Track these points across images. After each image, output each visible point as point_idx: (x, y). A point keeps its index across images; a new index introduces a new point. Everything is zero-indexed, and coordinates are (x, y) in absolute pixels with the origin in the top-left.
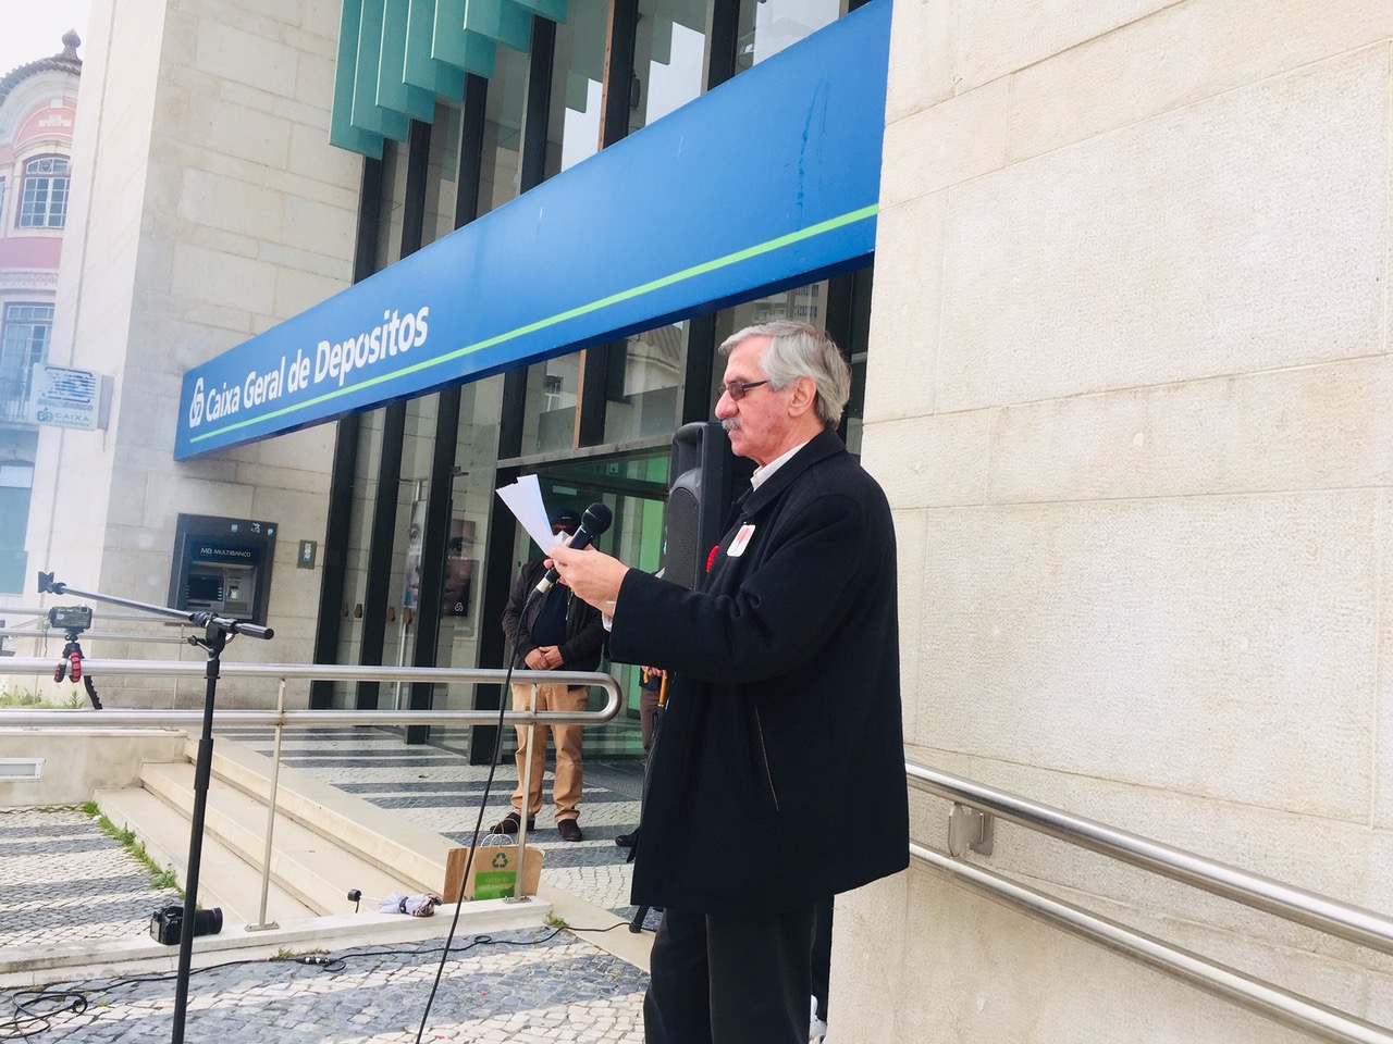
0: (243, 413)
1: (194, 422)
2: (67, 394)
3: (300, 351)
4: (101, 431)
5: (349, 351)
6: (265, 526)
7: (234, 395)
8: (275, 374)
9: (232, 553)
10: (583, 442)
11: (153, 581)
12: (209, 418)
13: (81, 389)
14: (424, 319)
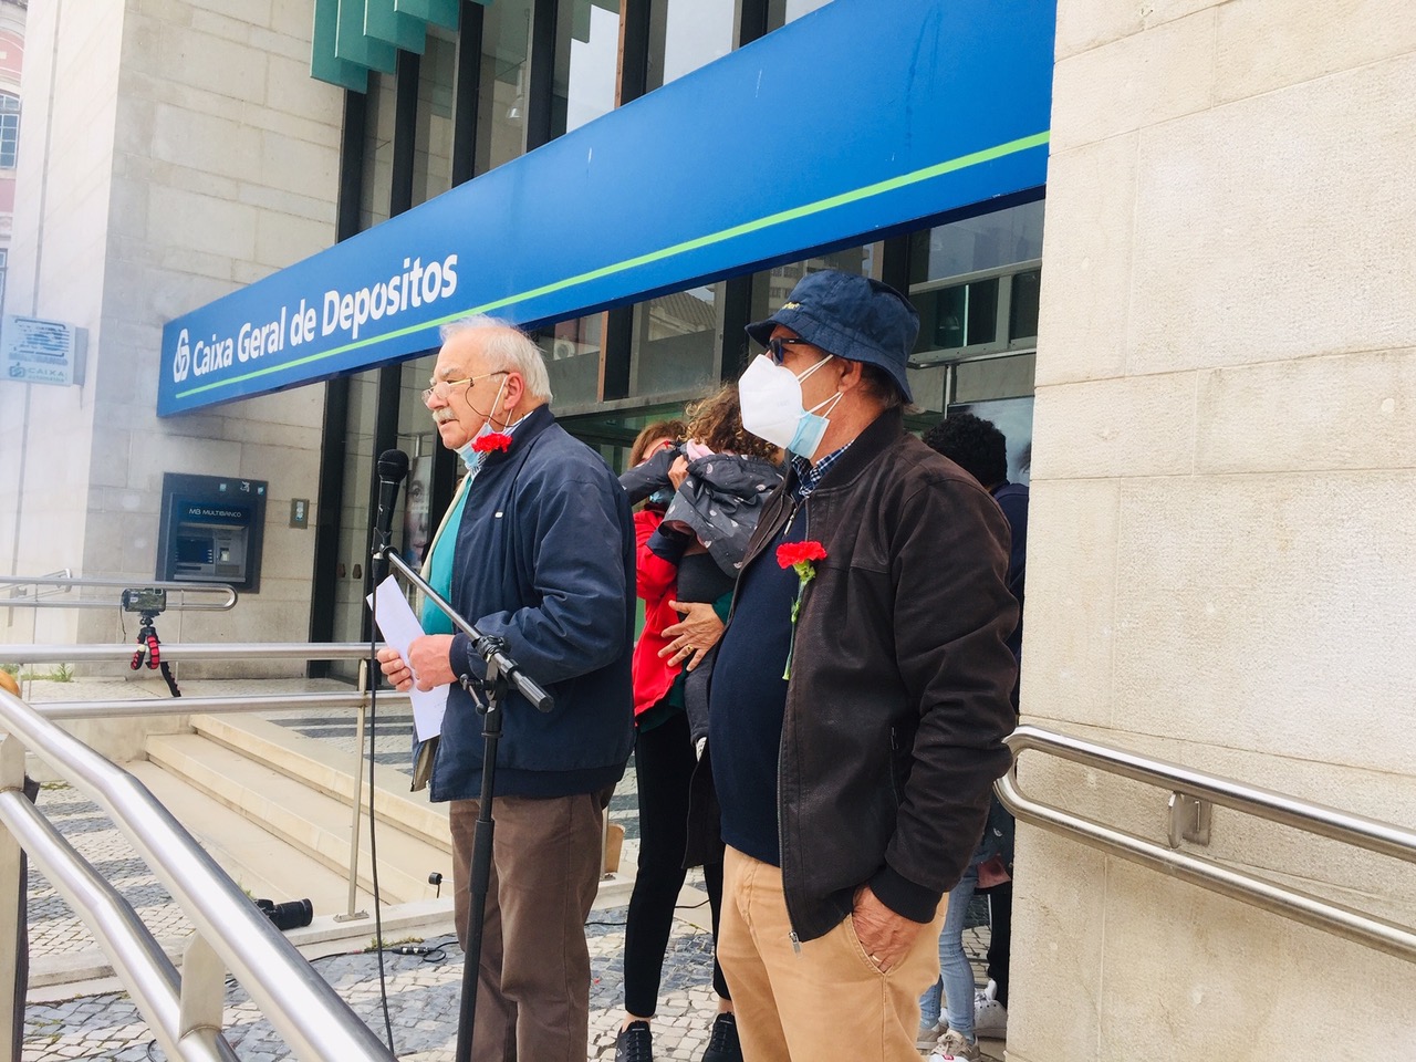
0: (237, 368)
1: (179, 377)
2: (39, 348)
3: (303, 302)
4: (77, 387)
5: (363, 302)
6: (255, 484)
7: (225, 349)
8: (275, 326)
9: (222, 513)
10: (608, 395)
11: (140, 543)
12: (197, 372)
13: (54, 342)
14: (452, 268)
